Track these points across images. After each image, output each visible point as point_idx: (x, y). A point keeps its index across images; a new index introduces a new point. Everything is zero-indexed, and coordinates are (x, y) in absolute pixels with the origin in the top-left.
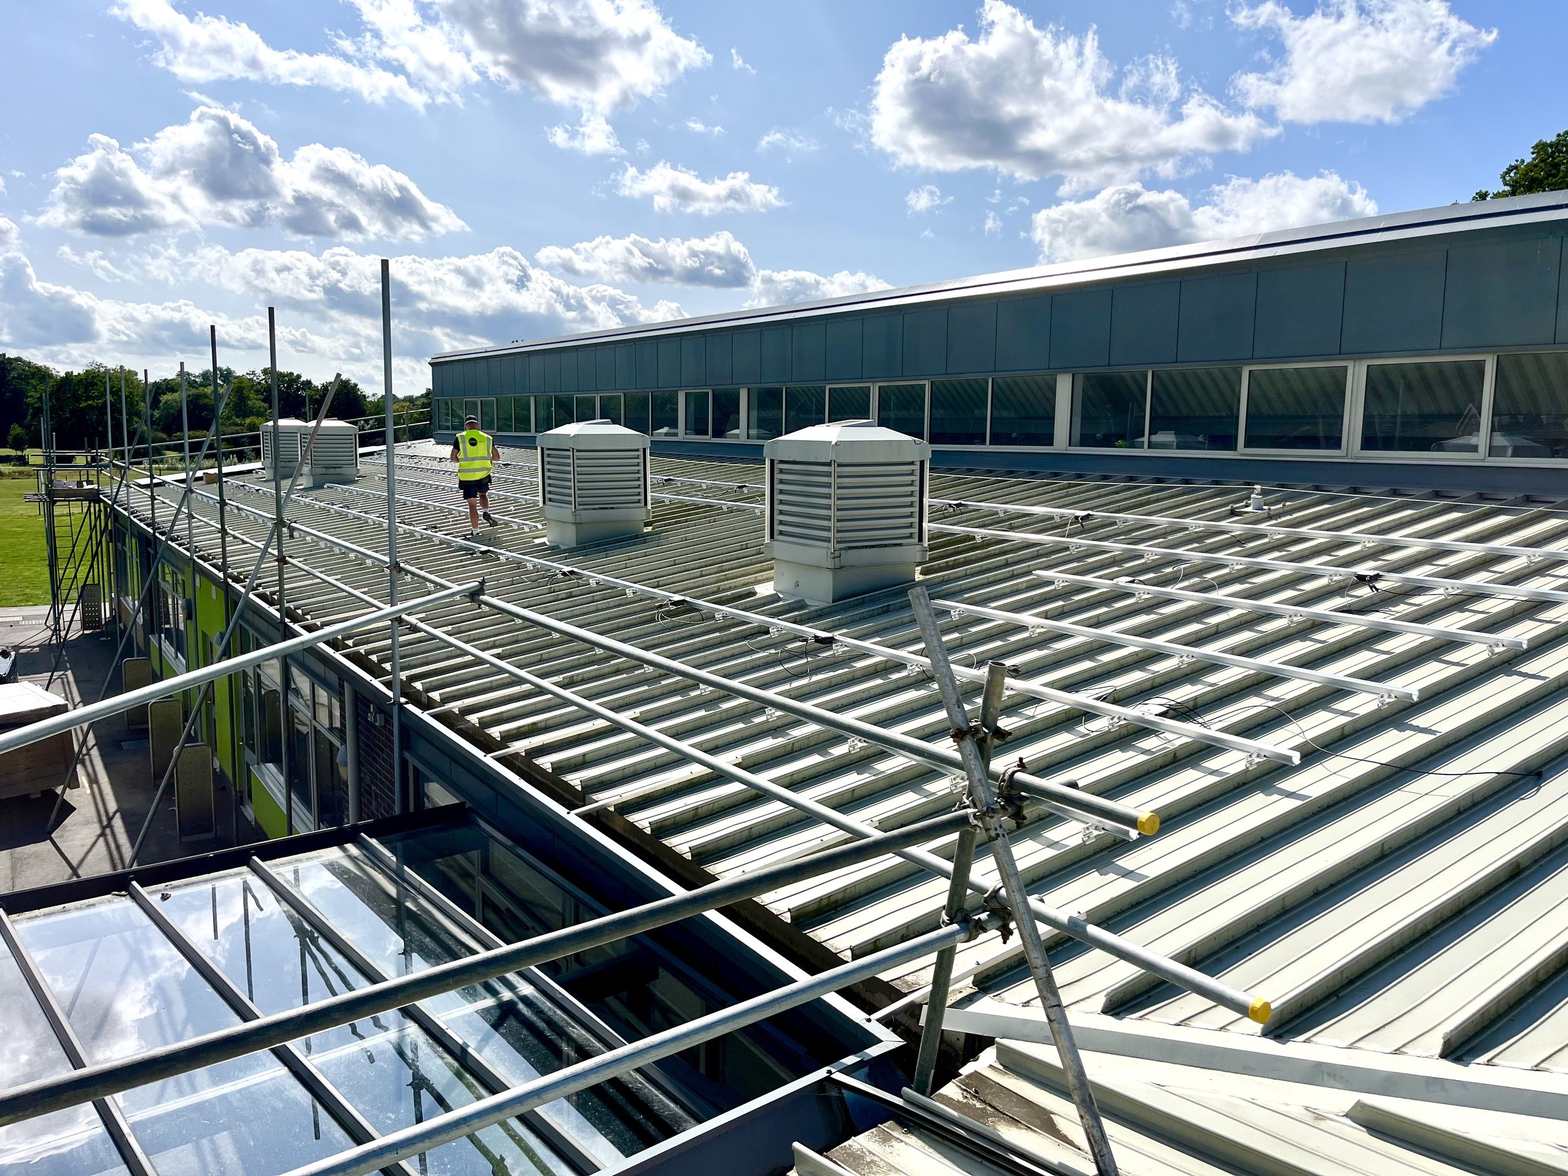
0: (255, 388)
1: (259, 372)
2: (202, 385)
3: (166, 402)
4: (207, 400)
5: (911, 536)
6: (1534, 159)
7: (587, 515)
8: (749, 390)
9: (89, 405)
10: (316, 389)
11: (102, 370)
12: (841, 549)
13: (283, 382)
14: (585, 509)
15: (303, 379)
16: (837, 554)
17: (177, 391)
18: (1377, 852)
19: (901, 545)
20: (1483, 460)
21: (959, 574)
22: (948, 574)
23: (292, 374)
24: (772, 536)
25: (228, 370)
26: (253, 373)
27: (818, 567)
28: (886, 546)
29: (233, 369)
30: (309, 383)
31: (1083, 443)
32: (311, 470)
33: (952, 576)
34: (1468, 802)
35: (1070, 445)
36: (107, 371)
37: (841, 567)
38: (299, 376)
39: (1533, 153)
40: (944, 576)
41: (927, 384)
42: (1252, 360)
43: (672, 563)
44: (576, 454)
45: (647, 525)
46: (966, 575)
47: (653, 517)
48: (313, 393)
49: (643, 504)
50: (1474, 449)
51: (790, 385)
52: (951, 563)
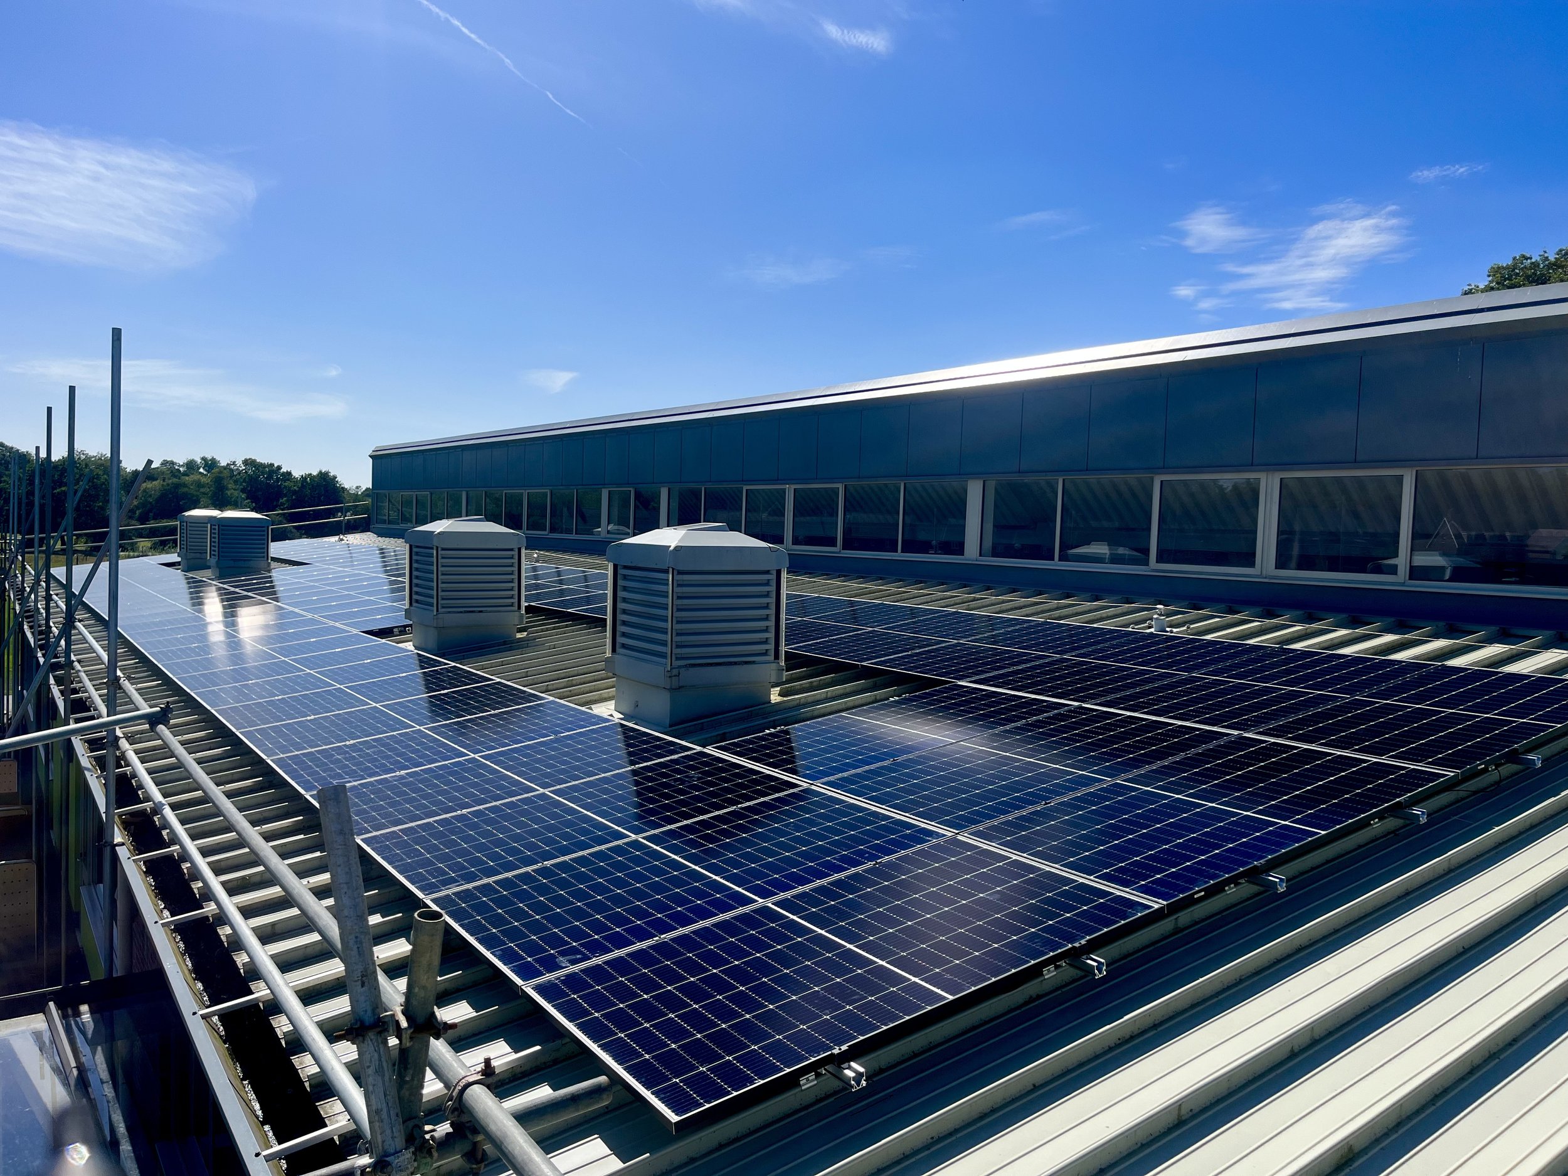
0: (234, 478)
1: (239, 462)
2: (185, 474)
3: (145, 491)
4: (185, 490)
5: (766, 653)
6: (1491, 282)
7: (452, 619)
8: (669, 489)
9: (62, 491)
10: (295, 480)
11: (83, 457)
12: (679, 667)
13: (263, 473)
14: (449, 612)
15: (284, 470)
16: (675, 672)
17: (157, 479)
18: (1172, 1119)
19: (753, 662)
20: (1403, 584)
21: (818, 698)
22: (805, 697)
23: (272, 465)
24: (614, 650)
25: (213, 460)
26: (234, 463)
27: (658, 687)
28: (735, 663)
29: (218, 459)
30: (289, 474)
31: (995, 553)
32: (217, 562)
33: (810, 700)
34: (1306, 1040)
35: (980, 555)
36: (88, 458)
37: (680, 687)
38: (279, 468)
39: (1489, 276)
40: (800, 699)
41: (841, 487)
42: (1165, 469)
43: (524, 675)
44: (440, 552)
45: (520, 630)
46: (826, 699)
47: (527, 622)
48: (292, 484)
49: (516, 608)
50: (1393, 570)
51: (710, 486)
52: (815, 684)
